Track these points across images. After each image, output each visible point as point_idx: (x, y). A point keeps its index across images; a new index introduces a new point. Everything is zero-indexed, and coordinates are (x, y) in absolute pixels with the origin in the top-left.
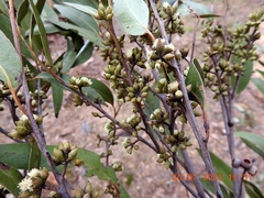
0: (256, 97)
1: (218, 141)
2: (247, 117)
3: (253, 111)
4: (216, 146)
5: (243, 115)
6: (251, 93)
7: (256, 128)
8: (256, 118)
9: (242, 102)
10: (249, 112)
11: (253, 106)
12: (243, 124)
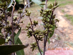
0: (60, 32)
1: (52, 45)
2: (58, 37)
3: (60, 35)
4: (52, 46)
5: (57, 37)
6: (59, 31)
7: (61, 40)
8: (61, 37)
9: (57, 33)
10: (59, 36)
11: (59, 34)
12: (58, 39)
